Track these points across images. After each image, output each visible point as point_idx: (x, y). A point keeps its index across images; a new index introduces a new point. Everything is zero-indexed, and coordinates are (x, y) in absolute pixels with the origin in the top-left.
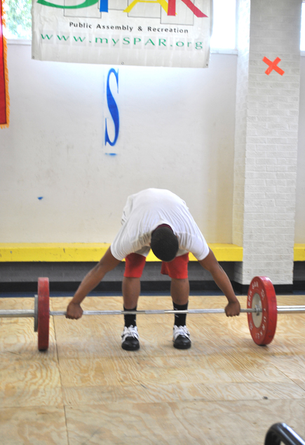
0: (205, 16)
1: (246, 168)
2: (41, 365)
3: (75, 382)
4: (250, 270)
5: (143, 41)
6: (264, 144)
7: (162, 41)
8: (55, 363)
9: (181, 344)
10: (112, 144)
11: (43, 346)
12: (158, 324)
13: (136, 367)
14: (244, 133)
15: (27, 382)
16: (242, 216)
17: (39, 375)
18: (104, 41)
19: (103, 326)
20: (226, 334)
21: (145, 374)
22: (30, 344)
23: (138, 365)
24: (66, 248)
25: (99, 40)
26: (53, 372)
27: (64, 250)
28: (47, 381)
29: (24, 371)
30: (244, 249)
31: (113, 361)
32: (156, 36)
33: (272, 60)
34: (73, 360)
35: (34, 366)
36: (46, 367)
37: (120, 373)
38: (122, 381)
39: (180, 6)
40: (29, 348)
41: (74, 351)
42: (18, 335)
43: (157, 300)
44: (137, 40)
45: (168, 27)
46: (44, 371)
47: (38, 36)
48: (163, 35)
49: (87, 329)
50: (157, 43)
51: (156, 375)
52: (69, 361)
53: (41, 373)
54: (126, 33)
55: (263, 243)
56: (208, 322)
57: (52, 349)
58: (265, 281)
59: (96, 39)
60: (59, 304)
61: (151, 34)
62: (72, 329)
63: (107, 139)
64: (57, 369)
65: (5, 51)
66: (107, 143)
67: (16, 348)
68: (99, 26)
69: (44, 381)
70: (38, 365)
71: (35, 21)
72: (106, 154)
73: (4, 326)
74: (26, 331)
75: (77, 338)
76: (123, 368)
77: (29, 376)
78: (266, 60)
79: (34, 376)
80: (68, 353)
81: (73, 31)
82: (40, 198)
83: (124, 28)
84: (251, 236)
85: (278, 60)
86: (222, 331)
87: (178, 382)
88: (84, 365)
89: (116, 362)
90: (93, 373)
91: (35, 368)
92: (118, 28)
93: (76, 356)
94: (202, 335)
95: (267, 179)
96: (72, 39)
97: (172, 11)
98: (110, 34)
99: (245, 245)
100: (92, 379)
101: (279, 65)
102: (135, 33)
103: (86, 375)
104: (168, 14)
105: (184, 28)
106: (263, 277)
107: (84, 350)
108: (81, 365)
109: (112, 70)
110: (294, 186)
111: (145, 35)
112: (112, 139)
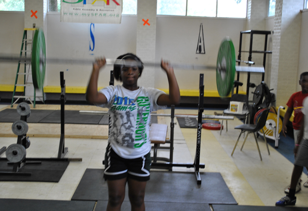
0: (120, 5)
5: (98, 15)
7: (105, 14)
10: (92, 50)
18: (85, 15)
32: (103, 13)
33: (146, 20)
39: (111, 2)
44: (96, 14)
45: (107, 9)
47: (63, 14)
48: (105, 12)
50: (103, 15)
54: (93, 12)
59: (82, 14)
61: (101, 12)
63: (90, 49)
68: (83, 9)
72: (90, 54)
78: (143, 20)
81: (74, 11)
82: (67, 70)
83: (92, 10)
85: (148, 20)
92: (89, 10)
96: (74, 14)
97: (108, 3)
98: (87, 12)
102: (95, 12)
104: (107, 5)
105: (113, 9)
109: (92, 24)
111: (99, 12)
112: (92, 48)
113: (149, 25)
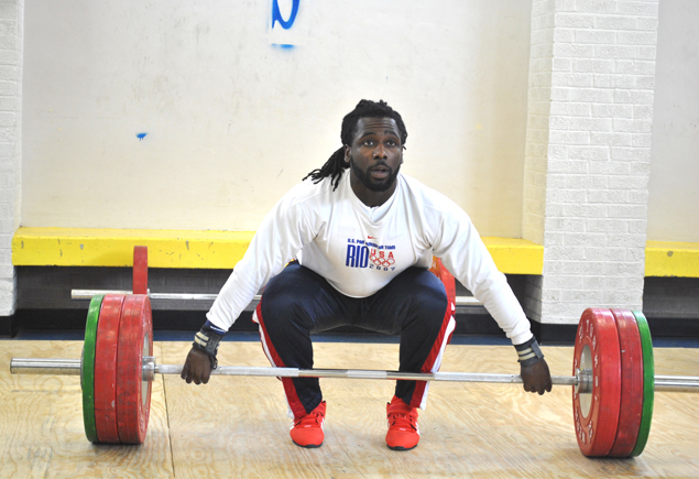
1: (554, 81)
4: (557, 292)
6: (590, 30)
8: (167, 475)
10: (286, 25)
12: (373, 399)
14: (552, 6)
16: (543, 181)
20: (509, 423)
24: (190, 239)
27: (187, 243)
30: (546, 249)
31: (283, 472)
34: (204, 469)
41: (204, 449)
43: (370, 350)
49: (232, 406)
52: (196, 471)
55: (584, 238)
56: (473, 398)
60: (175, 354)
62: (201, 407)
63: (276, 15)
66: (277, 22)
72: (274, 45)
73: (65, 397)
75: (212, 425)
80: (193, 455)
82: (141, 136)
84: (559, 223)
86: (502, 418)
89: (288, 473)
93: (209, 460)
94: (461, 423)
95: (596, 104)
99: (547, 241)
107: (224, 450)
110: (649, 120)
112: (286, 16)
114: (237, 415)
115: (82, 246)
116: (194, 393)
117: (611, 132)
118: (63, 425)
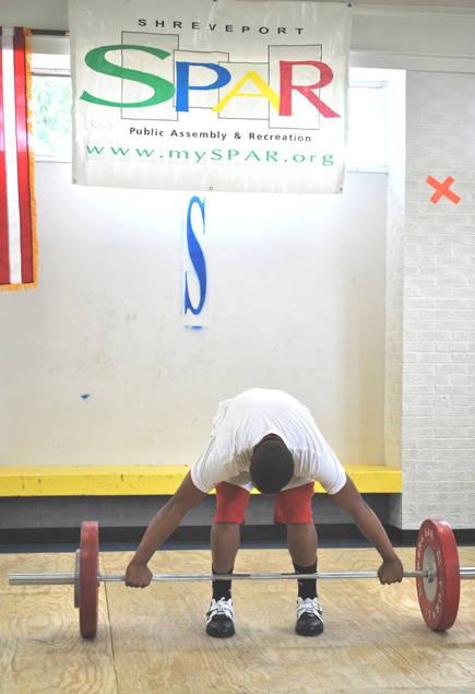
0: (338, 116)
1: (405, 347)
2: (87, 661)
3: (140, 688)
4: (415, 507)
5: (242, 155)
6: (431, 309)
7: (271, 154)
8: (108, 659)
9: (308, 626)
10: (196, 312)
11: (88, 629)
12: (270, 593)
13: (236, 663)
14: (400, 293)
15: (64, 689)
16: (399, 422)
17: (82, 677)
18: (183, 155)
19: (183, 598)
20: (378, 610)
21: (251, 675)
22: (69, 627)
23: (239, 661)
24: (125, 473)
25: (175, 154)
26: (105, 672)
27: (122, 477)
28: (96, 688)
29: (60, 671)
30: (404, 474)
31: (200, 654)
32: (261, 147)
33: (441, 180)
34: (138, 653)
35: (75, 663)
36: (95, 664)
37: (211, 674)
38: (214, 687)
39: (298, 101)
40: (68, 634)
41: (137, 637)
42: (51, 612)
43: (268, 555)
44: (233, 153)
45: (282, 133)
46: (91, 670)
47: (82, 150)
48: (273, 145)
49: (159, 602)
50: (263, 156)
51: (267, 677)
52: (131, 655)
53: (87, 674)
54: (216, 143)
55: (433, 464)
56: (350, 590)
57: (103, 635)
58: (441, 526)
59: (171, 152)
60: (114, 562)
61: (255, 144)
62: (135, 603)
63: (188, 304)
64: (112, 669)
65: (31, 172)
66: (189, 310)
67: (47, 634)
68: (174, 133)
69: (91, 688)
70: (81, 662)
71: (78, 126)
72: (187, 327)
73: (28, 598)
74: (63, 607)
75: (143, 618)
76: (215, 665)
77: (68, 680)
78: (431, 181)
79: (76, 679)
80: (128, 642)
81: (136, 141)
82: (85, 397)
83: (213, 135)
84: (413, 454)
85: (450, 180)
86: (371, 605)
87: (303, 688)
88: (155, 661)
89: (204, 655)
90: (168, 674)
91: (76, 667)
92: (203, 135)
93: (141, 646)
94: (340, 611)
95: (438, 364)
96: (133, 153)
97: (286, 109)
98: (192, 145)
99: (404, 467)
100: (167, 685)
101: (452, 188)
102: (230, 142)
103: (157, 677)
104: (280, 114)
105: (304, 134)
106: (437, 521)
107: (153, 637)
108: (149, 661)
109: (195, 199)
111: (245, 145)
112: (195, 305)
113: (456, 199)
114: (163, 609)
115: (40, 481)
116: (129, 593)
117: (451, 385)
118: (26, 620)
